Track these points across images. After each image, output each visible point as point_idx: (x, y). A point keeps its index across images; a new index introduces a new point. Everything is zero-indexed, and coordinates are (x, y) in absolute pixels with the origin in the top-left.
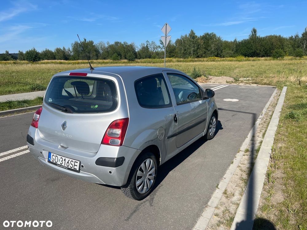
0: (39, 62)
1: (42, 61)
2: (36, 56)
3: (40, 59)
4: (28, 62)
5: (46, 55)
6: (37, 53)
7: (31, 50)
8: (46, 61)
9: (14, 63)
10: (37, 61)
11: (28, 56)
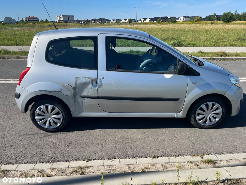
0: (232, 22)
1: (234, 22)
2: (231, 17)
3: (234, 20)
4: (223, 22)
5: (245, 16)
6: (232, 15)
7: (228, 12)
8: (239, 22)
9: (212, 23)
10: (230, 21)
11: (224, 18)
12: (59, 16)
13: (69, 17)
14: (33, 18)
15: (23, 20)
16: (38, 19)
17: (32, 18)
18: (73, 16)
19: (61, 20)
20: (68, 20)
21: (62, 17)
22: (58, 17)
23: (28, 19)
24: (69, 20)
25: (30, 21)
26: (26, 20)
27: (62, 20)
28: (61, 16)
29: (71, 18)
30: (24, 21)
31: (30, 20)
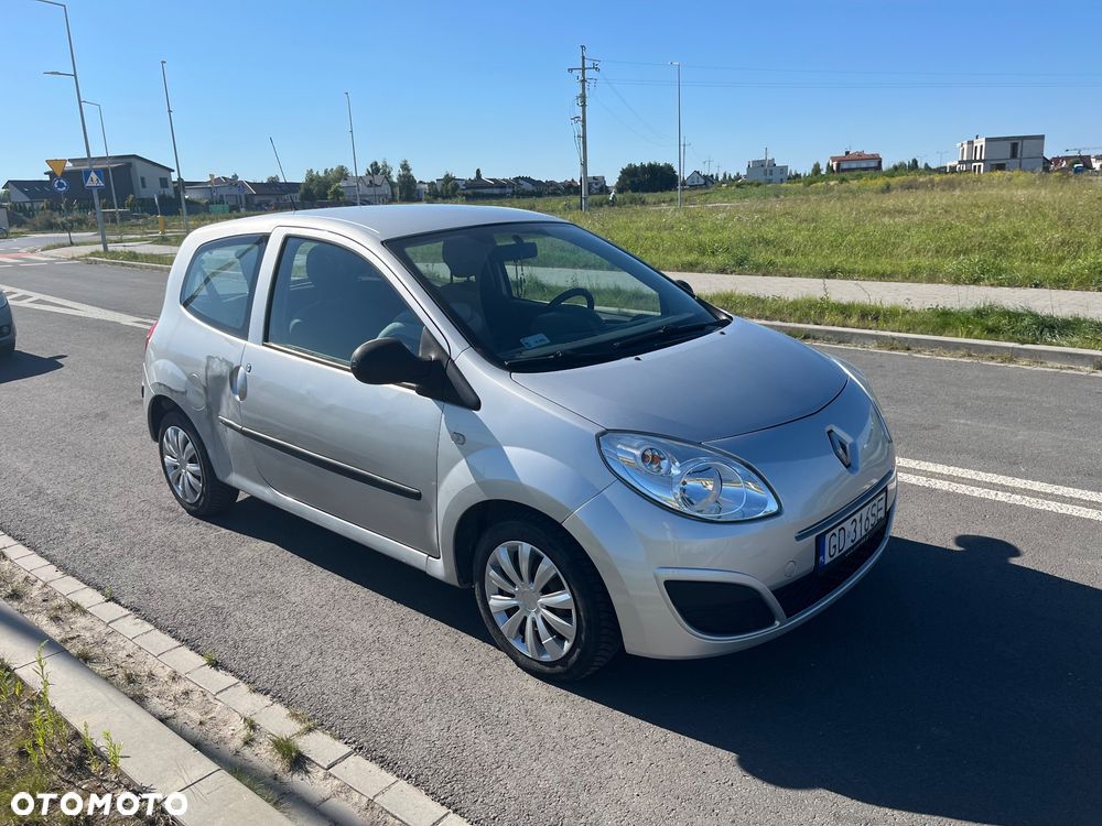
12: (970, 143)
13: (1015, 144)
14: (860, 157)
15: (817, 169)
16: (880, 162)
17: (854, 157)
18: (1042, 137)
19: (978, 158)
20: (1008, 155)
21: (984, 144)
22: (965, 146)
23: (838, 165)
24: (1014, 155)
25: (844, 170)
26: (830, 168)
27: (980, 161)
28: (980, 142)
29: (1026, 150)
30: (823, 173)
31: (844, 166)
